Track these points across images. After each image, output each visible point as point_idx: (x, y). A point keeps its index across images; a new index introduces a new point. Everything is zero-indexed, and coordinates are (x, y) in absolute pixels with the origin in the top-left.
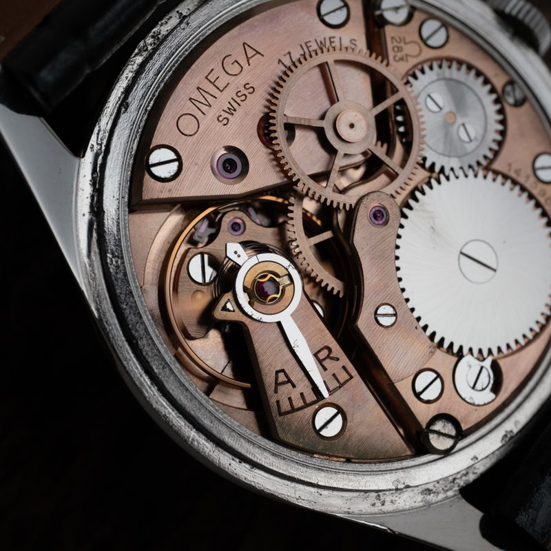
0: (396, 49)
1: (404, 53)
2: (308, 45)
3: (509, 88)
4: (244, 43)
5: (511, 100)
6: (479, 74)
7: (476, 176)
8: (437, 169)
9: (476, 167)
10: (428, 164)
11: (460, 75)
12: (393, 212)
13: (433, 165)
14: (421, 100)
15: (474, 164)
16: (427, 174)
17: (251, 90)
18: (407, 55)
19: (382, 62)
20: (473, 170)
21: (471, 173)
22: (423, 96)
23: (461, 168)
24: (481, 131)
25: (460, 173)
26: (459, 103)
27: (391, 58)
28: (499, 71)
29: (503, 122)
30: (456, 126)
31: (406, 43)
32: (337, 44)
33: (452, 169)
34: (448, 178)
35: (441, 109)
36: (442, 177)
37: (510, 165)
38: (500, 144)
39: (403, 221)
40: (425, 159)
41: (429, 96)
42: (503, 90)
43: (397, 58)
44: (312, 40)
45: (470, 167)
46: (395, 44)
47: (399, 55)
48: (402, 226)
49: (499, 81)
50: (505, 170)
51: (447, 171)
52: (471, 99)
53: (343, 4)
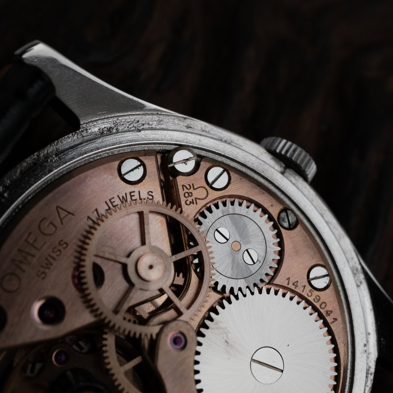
0: (187, 195)
1: (193, 197)
2: (112, 201)
3: (283, 215)
4: (57, 207)
5: (286, 225)
6: (258, 205)
7: (260, 292)
8: (228, 290)
9: (260, 285)
10: (219, 288)
11: (243, 210)
12: (191, 335)
13: (224, 287)
14: (210, 237)
15: (258, 282)
16: (219, 296)
17: (65, 246)
18: (196, 199)
19: (176, 210)
20: (258, 287)
21: (256, 290)
22: (212, 231)
23: (248, 287)
24: (263, 254)
25: (248, 292)
26: (242, 231)
27: (183, 203)
28: (274, 202)
29: (281, 244)
30: (241, 252)
31: (194, 189)
32: (136, 197)
33: (240, 289)
34: (237, 298)
35: (227, 240)
36: (232, 297)
37: (288, 279)
38: (280, 263)
39: (200, 339)
40: (217, 284)
41: (217, 230)
42: (278, 218)
43: (188, 203)
44: (115, 196)
45: (255, 285)
46: (186, 190)
47: (190, 199)
48: (200, 344)
49: (275, 211)
50: (285, 284)
51: (236, 291)
52: (252, 228)
53: (139, 163)
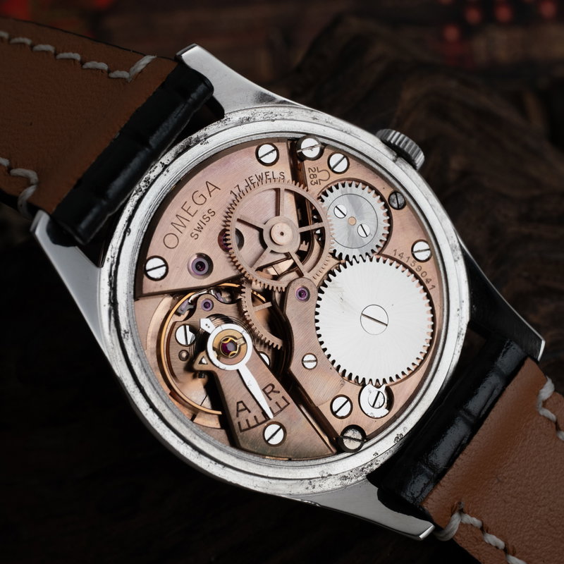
0: (312, 176)
1: (317, 179)
2: (251, 179)
3: (393, 197)
4: (207, 182)
5: (395, 205)
6: (372, 188)
7: (371, 260)
8: (344, 257)
9: (371, 255)
10: (337, 255)
11: (358, 191)
12: (313, 291)
13: (341, 254)
14: (330, 212)
15: (370, 252)
16: (337, 262)
17: (213, 214)
18: (320, 180)
19: (303, 188)
20: (369, 256)
21: (367, 259)
22: (332, 207)
23: (361, 255)
24: (374, 229)
25: (360, 259)
26: (357, 208)
27: (309, 183)
28: (386, 185)
29: (390, 221)
30: (356, 226)
31: (318, 172)
32: (271, 176)
33: (354, 257)
34: (351, 263)
35: (345, 215)
36: (347, 263)
37: (395, 250)
38: (389, 236)
39: (320, 295)
40: (335, 251)
41: (336, 207)
42: (389, 199)
43: (313, 183)
44: (254, 175)
45: (367, 254)
46: (311, 172)
47: (315, 180)
48: (319, 299)
49: (386, 193)
50: (392, 255)
51: (351, 258)
52: (366, 206)
53: (273, 148)
